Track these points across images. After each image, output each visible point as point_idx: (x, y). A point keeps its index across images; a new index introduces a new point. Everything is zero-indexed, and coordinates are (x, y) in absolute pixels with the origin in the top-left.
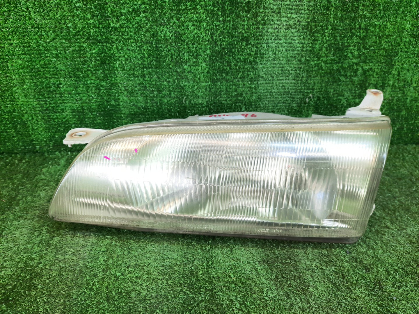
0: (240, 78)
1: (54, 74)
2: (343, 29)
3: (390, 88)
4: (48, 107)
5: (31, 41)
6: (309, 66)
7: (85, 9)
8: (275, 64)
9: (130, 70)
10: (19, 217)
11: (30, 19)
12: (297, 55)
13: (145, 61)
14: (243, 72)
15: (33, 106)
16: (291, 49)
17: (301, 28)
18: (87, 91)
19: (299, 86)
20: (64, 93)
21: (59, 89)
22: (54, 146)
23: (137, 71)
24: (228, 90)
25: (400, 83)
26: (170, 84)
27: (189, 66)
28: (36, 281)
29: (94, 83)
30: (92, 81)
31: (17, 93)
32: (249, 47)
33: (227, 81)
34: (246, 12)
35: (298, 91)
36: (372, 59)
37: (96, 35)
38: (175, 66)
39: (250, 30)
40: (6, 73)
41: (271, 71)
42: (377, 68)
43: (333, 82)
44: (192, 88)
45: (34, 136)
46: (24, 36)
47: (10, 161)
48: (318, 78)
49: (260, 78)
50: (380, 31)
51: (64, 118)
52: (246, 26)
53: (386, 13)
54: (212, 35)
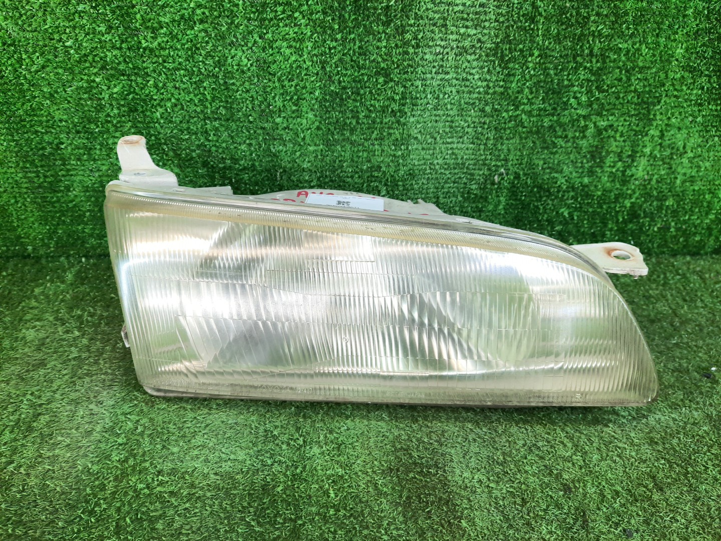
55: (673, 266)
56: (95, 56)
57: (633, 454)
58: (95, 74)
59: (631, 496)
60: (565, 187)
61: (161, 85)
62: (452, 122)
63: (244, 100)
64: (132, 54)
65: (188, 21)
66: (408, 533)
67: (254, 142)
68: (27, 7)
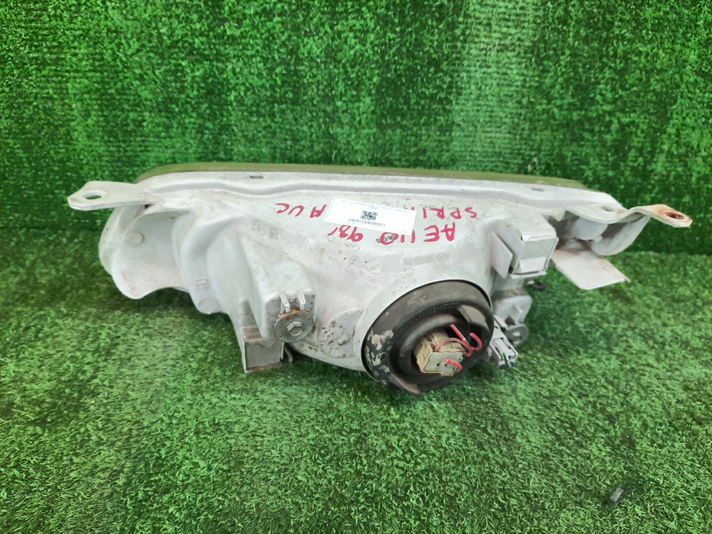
0: (424, 124)
3: (664, 155)
11: (106, 18)
14: (429, 116)
15: (99, 153)
16: (506, 83)
19: (516, 145)
24: (404, 143)
26: (313, 130)
27: (344, 102)
29: (194, 123)
30: (192, 120)
31: (76, 130)
33: (403, 128)
35: (516, 152)
39: (442, 49)
43: (572, 141)
47: (55, 239)
48: (548, 133)
52: (436, 43)
54: (383, 53)
58: (183, 59)
60: (591, 179)
62: (492, 112)
64: (217, 42)
67: (314, 124)
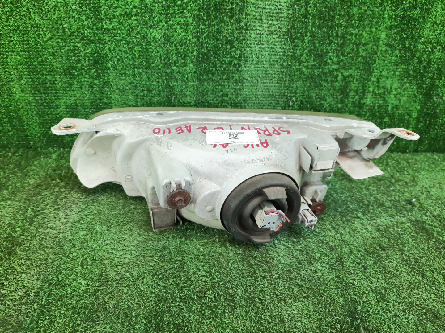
1: (50, 71)
2: (322, 36)
4: (43, 103)
5: (30, 39)
6: (291, 71)
7: (80, 11)
8: (259, 67)
9: (121, 69)
10: (7, 199)
12: (279, 60)
13: (136, 62)
17: (281, 34)
18: (81, 88)
20: (60, 90)
21: (54, 85)
22: (47, 142)
23: (129, 71)
25: (380, 90)
28: (17, 248)
32: (233, 50)
34: (230, 17)
36: (351, 65)
37: (90, 35)
38: (164, 67)
40: (5, 68)
41: (256, 73)
42: (357, 75)
44: (180, 87)
45: (29, 131)
46: (24, 34)
49: (245, 81)
50: (357, 39)
51: (58, 114)
53: (361, 23)
55: (391, 157)
56: (79, 32)
57: (368, 235)
59: (367, 252)
61: (112, 49)
63: (156, 57)
65: (128, 15)
66: (244, 266)
68: (46, 7)
